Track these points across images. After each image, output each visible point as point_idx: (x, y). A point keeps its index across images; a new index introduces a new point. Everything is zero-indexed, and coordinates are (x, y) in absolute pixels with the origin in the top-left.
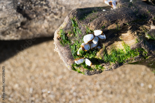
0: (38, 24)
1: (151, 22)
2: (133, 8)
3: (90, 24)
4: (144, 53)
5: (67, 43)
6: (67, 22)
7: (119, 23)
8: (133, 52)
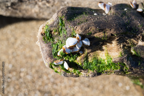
0: (29, 7)
1: (140, 37)
2: (125, 18)
3: (76, 28)
4: (125, 68)
5: (50, 40)
6: (54, 19)
7: (107, 32)
8: (114, 65)
